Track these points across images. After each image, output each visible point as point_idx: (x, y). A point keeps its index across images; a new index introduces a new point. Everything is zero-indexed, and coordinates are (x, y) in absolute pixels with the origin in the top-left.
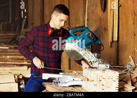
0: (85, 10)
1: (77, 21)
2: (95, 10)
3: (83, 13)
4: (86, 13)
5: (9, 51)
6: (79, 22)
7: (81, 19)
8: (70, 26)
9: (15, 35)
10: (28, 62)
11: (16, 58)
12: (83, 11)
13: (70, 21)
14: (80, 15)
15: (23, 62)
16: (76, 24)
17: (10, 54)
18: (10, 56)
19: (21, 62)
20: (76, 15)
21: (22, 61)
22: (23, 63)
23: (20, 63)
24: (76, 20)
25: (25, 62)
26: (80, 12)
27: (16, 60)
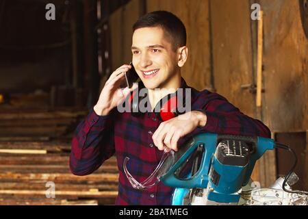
0: (254, 40)
1: (234, 73)
2: (285, 37)
3: (249, 48)
4: (260, 47)
5: (48, 159)
6: (239, 77)
7: (245, 67)
8: (213, 87)
9: (75, 115)
10: (100, 190)
11: (67, 178)
12: (249, 43)
13: (215, 74)
14: (242, 57)
15: (88, 190)
16: (232, 81)
17: (49, 169)
18: (50, 173)
19: (80, 190)
20: (231, 56)
21: (85, 186)
22: (88, 193)
23: (79, 193)
24: (231, 72)
25: (91, 190)
26: (242, 48)
27: (67, 186)
